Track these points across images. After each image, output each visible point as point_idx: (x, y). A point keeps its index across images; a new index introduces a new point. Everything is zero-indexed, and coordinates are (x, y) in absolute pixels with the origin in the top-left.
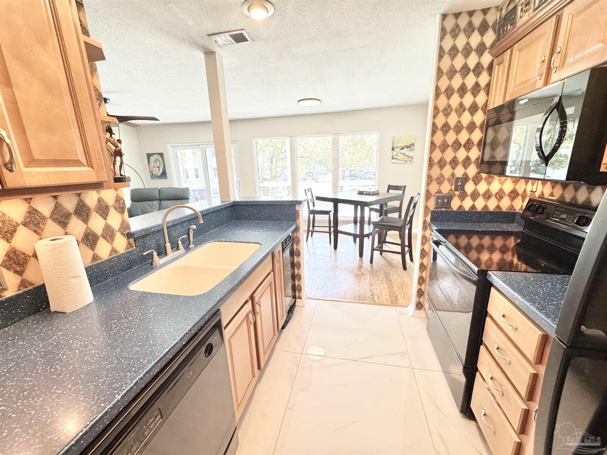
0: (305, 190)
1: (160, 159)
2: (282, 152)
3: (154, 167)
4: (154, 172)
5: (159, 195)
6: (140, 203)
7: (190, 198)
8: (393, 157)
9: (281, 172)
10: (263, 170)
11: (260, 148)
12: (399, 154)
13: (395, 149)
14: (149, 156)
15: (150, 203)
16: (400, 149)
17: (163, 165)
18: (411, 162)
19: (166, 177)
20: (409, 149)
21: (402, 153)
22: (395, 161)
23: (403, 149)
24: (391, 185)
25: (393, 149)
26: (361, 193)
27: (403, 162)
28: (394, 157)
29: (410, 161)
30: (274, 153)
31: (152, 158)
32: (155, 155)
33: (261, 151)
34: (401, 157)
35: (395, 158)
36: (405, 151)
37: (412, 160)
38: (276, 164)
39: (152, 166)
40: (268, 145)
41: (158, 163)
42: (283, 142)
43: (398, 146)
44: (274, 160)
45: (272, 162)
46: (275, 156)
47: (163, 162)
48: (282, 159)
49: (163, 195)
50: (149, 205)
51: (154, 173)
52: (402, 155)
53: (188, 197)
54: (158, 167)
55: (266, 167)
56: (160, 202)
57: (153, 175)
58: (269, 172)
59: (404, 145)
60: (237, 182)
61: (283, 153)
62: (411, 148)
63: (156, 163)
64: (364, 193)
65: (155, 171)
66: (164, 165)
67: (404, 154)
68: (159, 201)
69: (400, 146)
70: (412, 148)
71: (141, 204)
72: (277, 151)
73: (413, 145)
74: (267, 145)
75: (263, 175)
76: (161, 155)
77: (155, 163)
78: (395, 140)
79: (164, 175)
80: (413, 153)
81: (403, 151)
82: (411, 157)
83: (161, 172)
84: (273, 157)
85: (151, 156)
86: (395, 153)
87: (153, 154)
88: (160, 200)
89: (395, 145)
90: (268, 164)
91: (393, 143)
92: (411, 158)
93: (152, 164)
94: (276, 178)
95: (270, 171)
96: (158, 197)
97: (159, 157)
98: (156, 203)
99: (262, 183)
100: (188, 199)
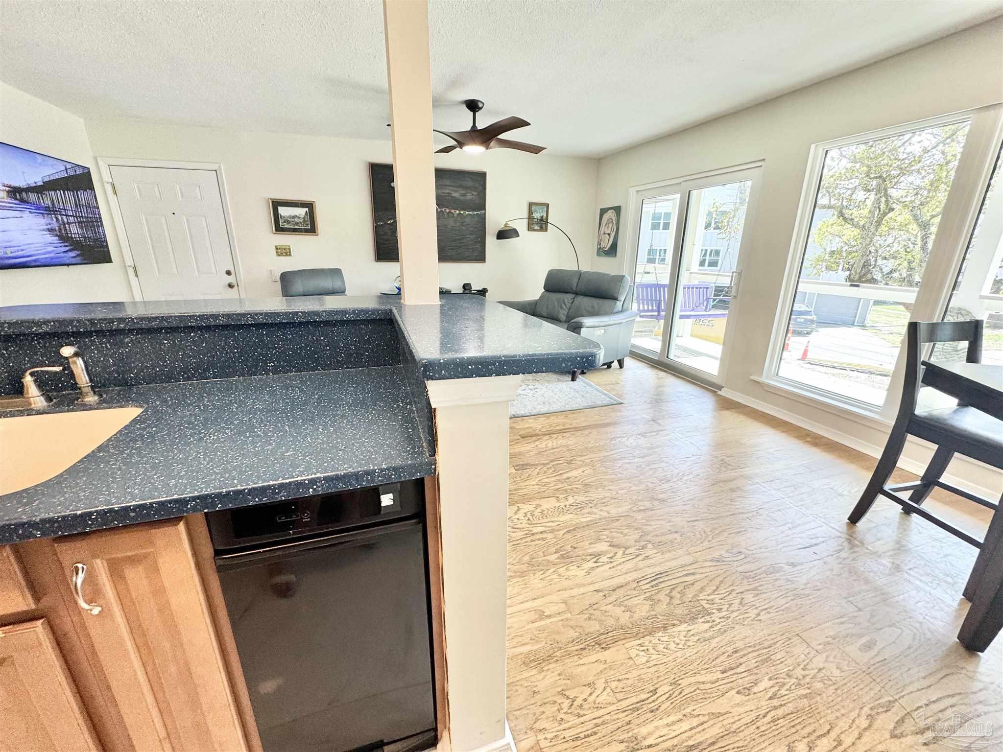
1: (614, 219)
3: (605, 233)
4: (602, 242)
5: (577, 285)
6: (550, 293)
7: (620, 299)
14: (603, 212)
15: (563, 296)
17: (615, 230)
19: (614, 253)
31: (606, 217)
32: (610, 211)
39: (602, 231)
41: (611, 225)
47: (618, 224)
49: (583, 286)
50: (558, 300)
51: (603, 244)
53: (616, 295)
54: (609, 234)
56: (574, 298)
57: (600, 249)
63: (608, 227)
65: (604, 240)
66: (618, 229)
68: (573, 296)
71: (552, 296)
76: (618, 210)
79: (613, 249)
83: (610, 243)
87: (608, 210)
88: (577, 294)
93: (603, 229)
96: (575, 289)
97: (614, 215)
98: (568, 297)
99: (856, 288)
100: (615, 299)
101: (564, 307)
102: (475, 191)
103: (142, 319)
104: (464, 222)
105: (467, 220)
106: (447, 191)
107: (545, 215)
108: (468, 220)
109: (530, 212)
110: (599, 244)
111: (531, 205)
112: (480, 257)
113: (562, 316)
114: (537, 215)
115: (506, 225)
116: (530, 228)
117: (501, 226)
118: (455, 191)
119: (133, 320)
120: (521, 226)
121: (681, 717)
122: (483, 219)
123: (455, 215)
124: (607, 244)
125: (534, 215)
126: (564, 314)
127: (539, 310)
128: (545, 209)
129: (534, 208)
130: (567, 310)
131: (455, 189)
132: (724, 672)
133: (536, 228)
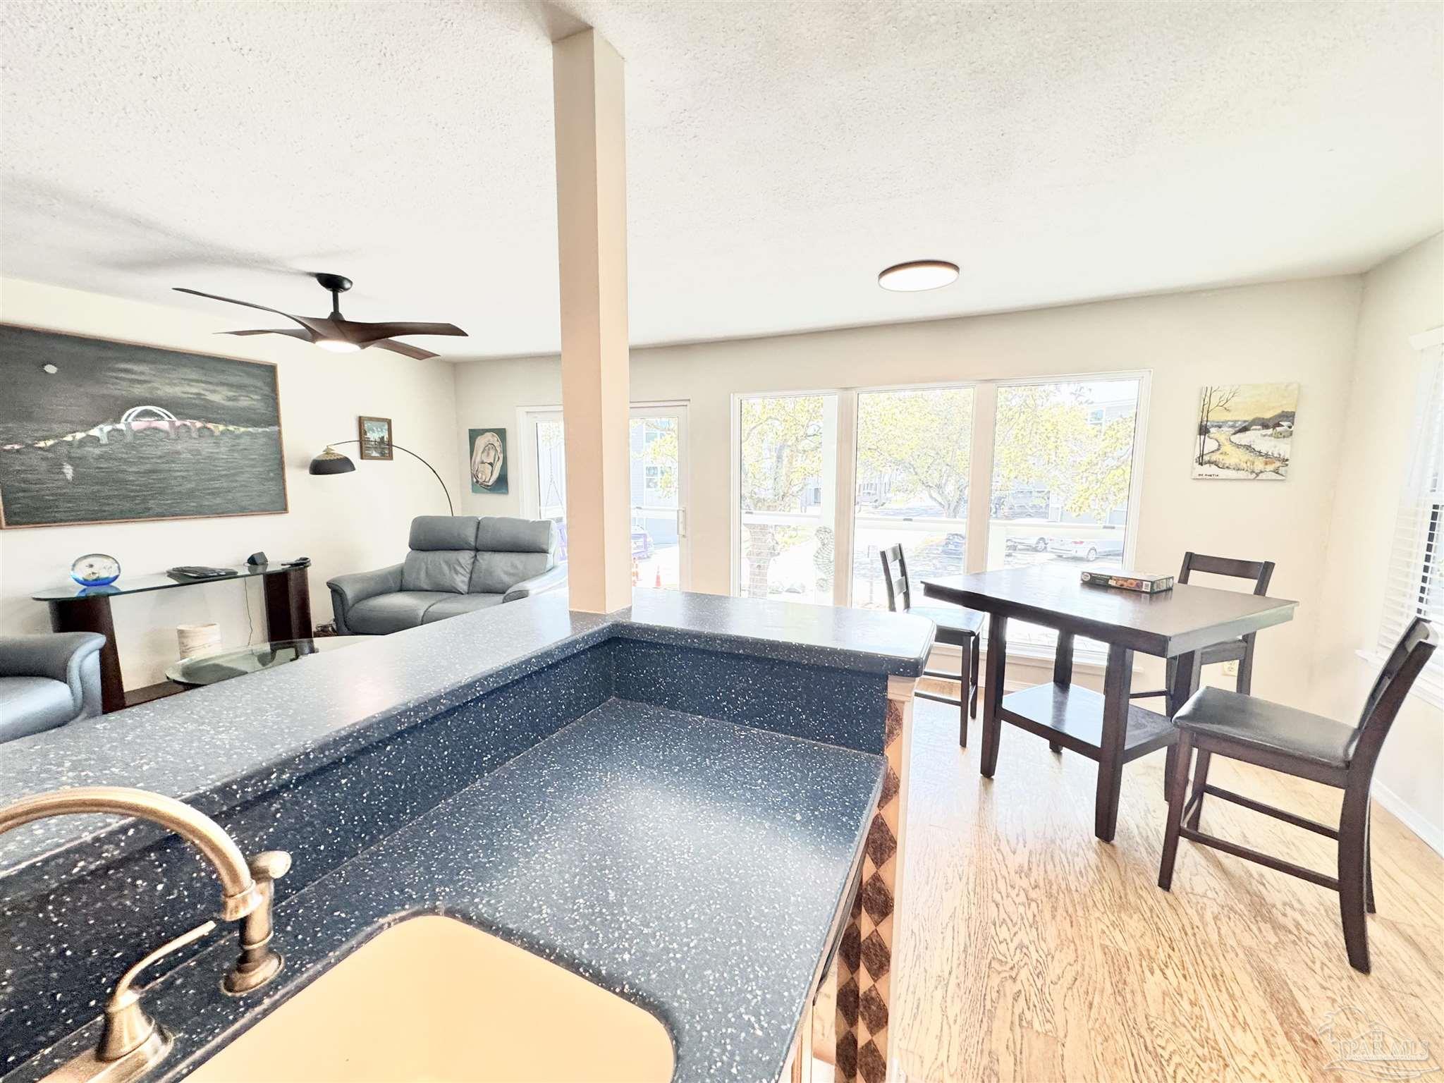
0: (883, 555)
1: (497, 444)
2: (807, 436)
3: (483, 463)
4: (480, 475)
5: (477, 537)
6: (427, 553)
7: (551, 550)
8: (1202, 455)
9: (801, 486)
10: (757, 477)
11: (754, 425)
12: (1227, 448)
13: (1212, 430)
14: (474, 434)
15: (451, 555)
16: (1232, 431)
17: (501, 459)
18: (1275, 476)
19: (507, 490)
20: (1270, 431)
21: (1238, 446)
22: (1208, 469)
23: (1244, 429)
24: (1196, 553)
25: (1203, 430)
26: (1096, 583)
27: (1241, 474)
28: (1206, 458)
29: (1276, 472)
30: (788, 437)
31: (481, 442)
32: (488, 434)
33: (755, 431)
34: (1235, 456)
35: (1209, 462)
36: (1255, 437)
37: (1282, 470)
38: (791, 463)
39: (478, 459)
40: (773, 416)
41: (492, 453)
42: (811, 411)
43: (1223, 419)
44: (786, 452)
45: (779, 458)
46: (790, 443)
47: (504, 451)
48: (804, 451)
49: (486, 538)
50: (447, 563)
51: (481, 477)
52: (1242, 450)
53: (544, 547)
54: (491, 464)
55: (764, 471)
56: (476, 556)
57: (477, 482)
58: (770, 483)
59: (1250, 418)
60: (681, 513)
61: (810, 438)
62: (1279, 429)
63: (488, 454)
64: (1112, 583)
65: (483, 473)
66: (505, 459)
67: (1248, 448)
68: (473, 553)
69: (1236, 421)
70: (1286, 428)
71: (430, 556)
72: (794, 432)
73: (1289, 416)
74: (770, 417)
75: (756, 490)
76: (501, 433)
77: (485, 454)
78: (1214, 401)
79: (502, 484)
80: (1289, 446)
81: (1243, 438)
82: (1278, 459)
83: (496, 475)
84: (782, 448)
85: (478, 436)
86: (1210, 445)
87: (483, 432)
88: (477, 550)
89: (1215, 417)
90: (769, 463)
91: (1204, 409)
92: (1278, 464)
93: (478, 457)
94: (786, 499)
95: (773, 481)
96: (473, 544)
97: (495, 440)
98: (465, 557)
99: (750, 515)
100: (545, 552)
101: (461, 570)
102: (256, 393)
103: (322, 748)
104: (238, 444)
105: (242, 441)
106: (195, 390)
107: (386, 436)
108: (245, 441)
109: (362, 432)
110: (475, 475)
111: (361, 421)
112: (279, 505)
113: (461, 584)
114: (373, 436)
115: (328, 452)
116: (363, 456)
117: (317, 453)
118: (214, 392)
119: (307, 754)
120: (352, 452)
121: (941, 936)
122: (277, 441)
123: (217, 433)
124: (490, 476)
125: (368, 435)
126: (463, 582)
127: (410, 580)
128: (386, 427)
129: (367, 425)
130: (468, 575)
131: (211, 387)
132: (927, 883)
133: (375, 454)
